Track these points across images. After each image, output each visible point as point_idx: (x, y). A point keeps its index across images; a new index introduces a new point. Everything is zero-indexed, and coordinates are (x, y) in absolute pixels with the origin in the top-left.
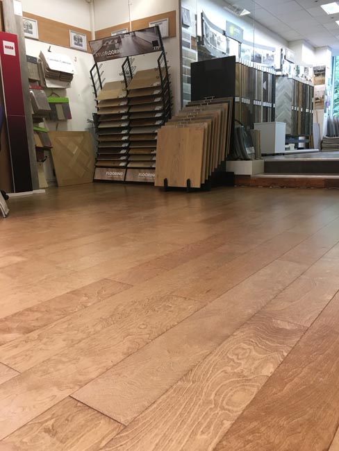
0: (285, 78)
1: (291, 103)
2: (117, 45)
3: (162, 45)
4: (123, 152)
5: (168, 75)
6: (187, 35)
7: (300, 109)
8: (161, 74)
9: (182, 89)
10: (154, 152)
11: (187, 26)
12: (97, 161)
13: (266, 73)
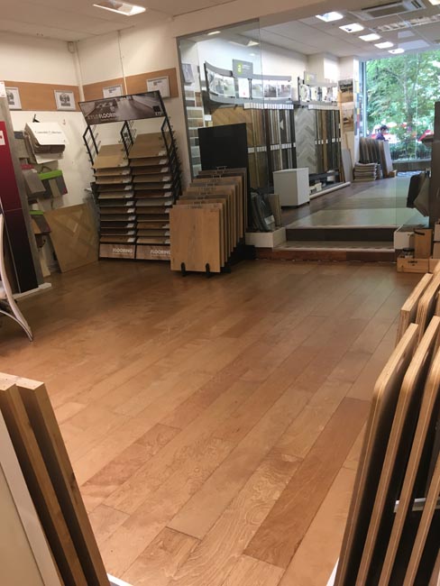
0: (305, 109)
1: (314, 138)
2: (112, 108)
3: (164, 110)
4: (130, 226)
5: (173, 141)
6: (191, 94)
7: (325, 142)
8: (166, 143)
9: (190, 153)
10: (167, 234)
11: (189, 84)
12: (100, 237)
13: (282, 111)
